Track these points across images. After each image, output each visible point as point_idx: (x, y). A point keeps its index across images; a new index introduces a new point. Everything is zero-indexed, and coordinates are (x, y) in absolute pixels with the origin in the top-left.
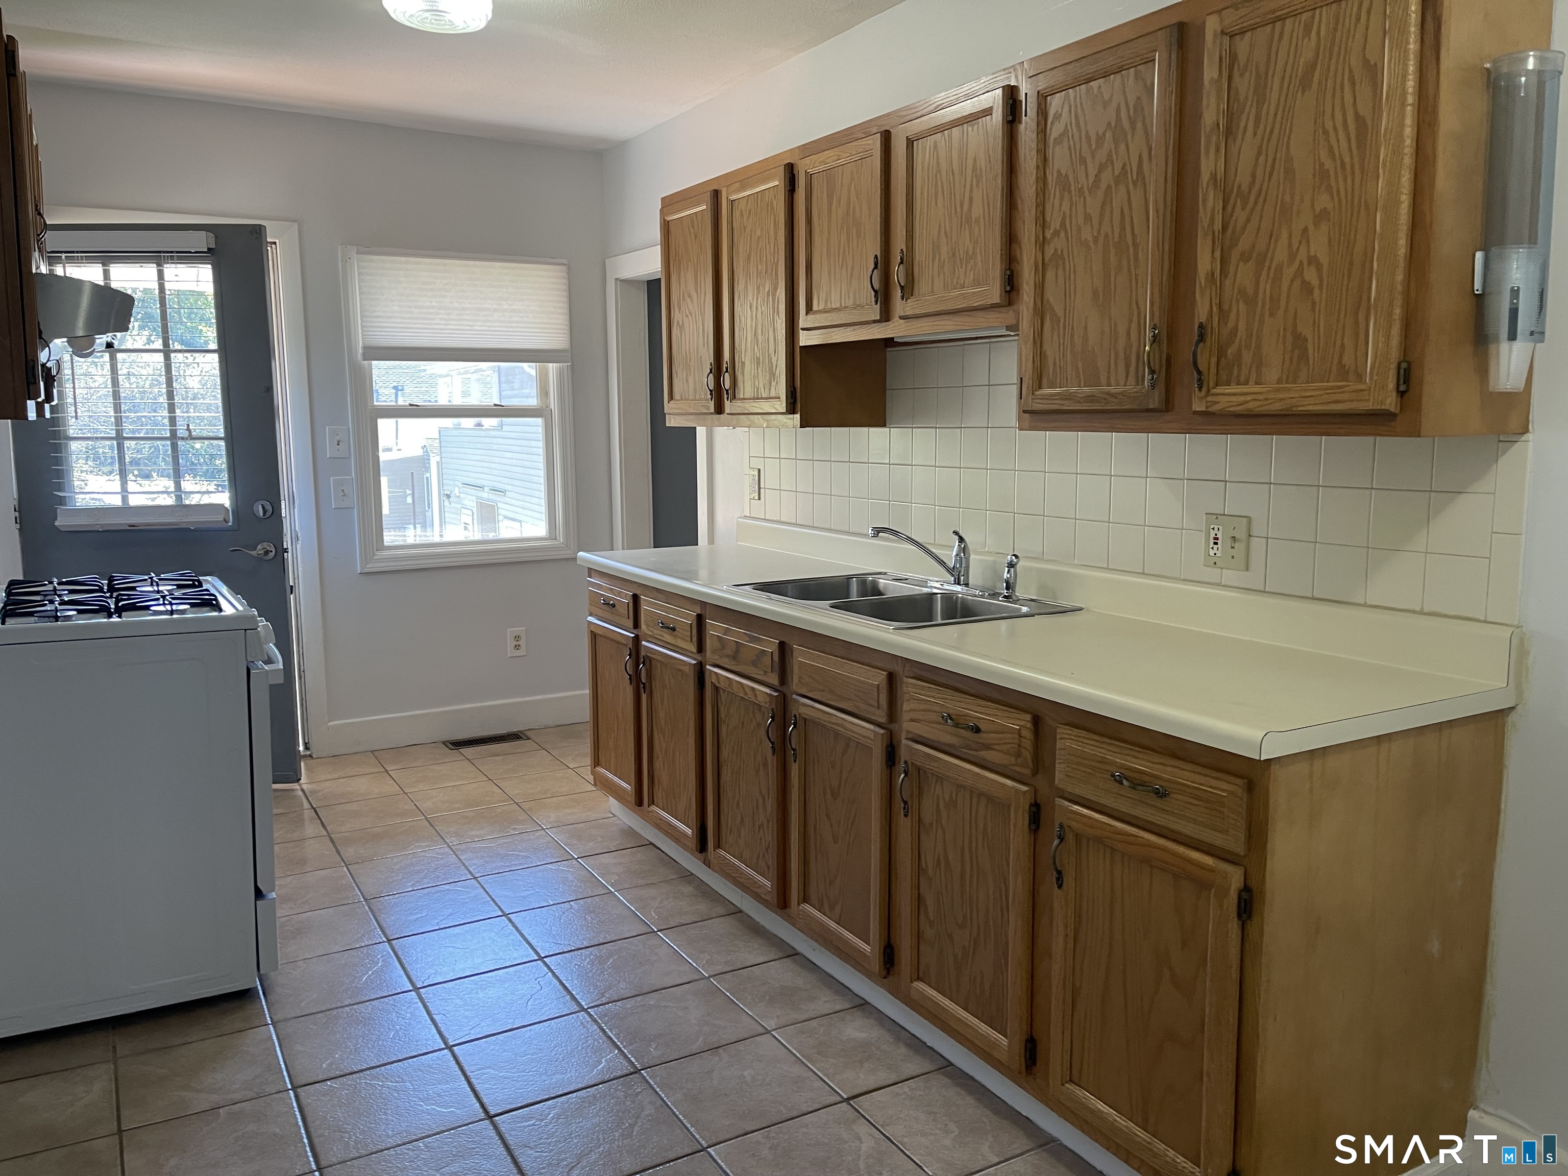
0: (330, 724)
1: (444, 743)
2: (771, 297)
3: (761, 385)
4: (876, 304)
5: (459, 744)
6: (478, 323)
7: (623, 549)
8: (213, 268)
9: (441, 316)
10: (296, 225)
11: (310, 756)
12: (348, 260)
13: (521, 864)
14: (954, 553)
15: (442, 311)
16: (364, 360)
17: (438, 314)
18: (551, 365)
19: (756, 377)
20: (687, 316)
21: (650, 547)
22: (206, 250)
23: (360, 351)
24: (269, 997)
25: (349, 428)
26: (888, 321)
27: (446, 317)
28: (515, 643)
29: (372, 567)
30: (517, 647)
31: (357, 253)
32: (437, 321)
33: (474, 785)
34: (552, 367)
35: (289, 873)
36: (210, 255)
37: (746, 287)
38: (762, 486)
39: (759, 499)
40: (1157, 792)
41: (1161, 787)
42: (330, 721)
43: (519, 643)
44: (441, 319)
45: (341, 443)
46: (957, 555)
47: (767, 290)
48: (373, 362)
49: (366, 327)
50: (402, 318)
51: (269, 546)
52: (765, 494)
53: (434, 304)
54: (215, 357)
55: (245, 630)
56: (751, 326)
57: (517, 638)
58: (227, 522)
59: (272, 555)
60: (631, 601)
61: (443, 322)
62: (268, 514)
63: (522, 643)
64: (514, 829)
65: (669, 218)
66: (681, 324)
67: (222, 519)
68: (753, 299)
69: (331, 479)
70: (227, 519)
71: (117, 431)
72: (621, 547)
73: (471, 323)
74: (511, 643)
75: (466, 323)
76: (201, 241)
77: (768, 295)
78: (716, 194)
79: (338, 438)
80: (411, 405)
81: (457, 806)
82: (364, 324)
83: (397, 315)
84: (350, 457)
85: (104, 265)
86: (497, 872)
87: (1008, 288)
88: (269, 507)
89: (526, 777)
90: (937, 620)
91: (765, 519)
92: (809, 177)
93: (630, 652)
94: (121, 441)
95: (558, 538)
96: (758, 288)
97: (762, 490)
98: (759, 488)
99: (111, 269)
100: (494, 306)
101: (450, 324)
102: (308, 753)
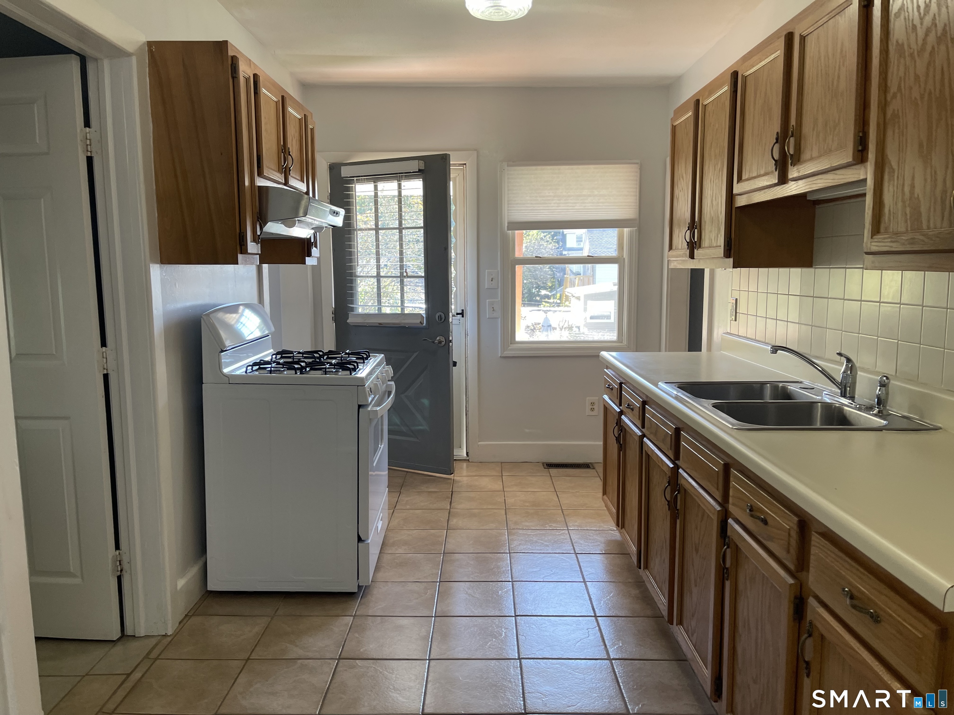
0: (479, 443)
1: (543, 463)
2: (721, 172)
3: (713, 238)
4: (776, 171)
5: (550, 466)
6: (578, 205)
7: (666, 351)
8: (423, 181)
9: (554, 202)
10: (475, 153)
11: (468, 460)
12: (503, 170)
13: (541, 550)
14: (842, 370)
15: (555, 198)
16: (508, 230)
17: (553, 200)
18: (625, 229)
19: (711, 232)
20: (681, 191)
21: (685, 351)
22: (418, 171)
23: (506, 225)
24: (362, 599)
25: (498, 271)
26: (784, 183)
27: (558, 202)
28: (591, 407)
29: (507, 353)
30: (592, 410)
31: (507, 166)
32: (552, 205)
33: (544, 493)
34: (626, 230)
35: (417, 528)
36: (420, 173)
37: (709, 167)
38: (738, 311)
39: (736, 320)
40: (872, 616)
41: (875, 612)
42: (479, 442)
43: (594, 407)
44: (554, 203)
45: (493, 280)
46: (844, 372)
47: (719, 168)
48: (516, 231)
49: (511, 210)
50: (532, 204)
51: (443, 339)
52: (740, 317)
53: (551, 194)
54: (422, 231)
55: (358, 386)
56: (710, 195)
57: (593, 404)
58: (422, 324)
59: (443, 343)
60: (619, 387)
61: (556, 205)
62: (443, 320)
63: (596, 407)
64: (551, 526)
65: (675, 124)
66: (678, 197)
67: (419, 322)
68: (712, 175)
69: (487, 300)
70: (422, 322)
71: (377, 272)
72: (664, 350)
73: (574, 205)
74: (588, 407)
75: (571, 205)
76: (415, 166)
77: (719, 171)
78: (698, 101)
79: (492, 277)
80: (536, 257)
81: (527, 504)
82: (509, 208)
83: (529, 202)
84: (498, 288)
85: (374, 182)
86: (523, 552)
87: (860, 148)
88: (443, 316)
89: (578, 493)
90: (816, 425)
91: (738, 335)
92: (745, 78)
93: (617, 421)
94: (379, 278)
95: (623, 342)
96: (715, 167)
97: (738, 314)
98: (736, 313)
99: (378, 184)
100: (589, 193)
101: (560, 206)
102: (468, 458)
